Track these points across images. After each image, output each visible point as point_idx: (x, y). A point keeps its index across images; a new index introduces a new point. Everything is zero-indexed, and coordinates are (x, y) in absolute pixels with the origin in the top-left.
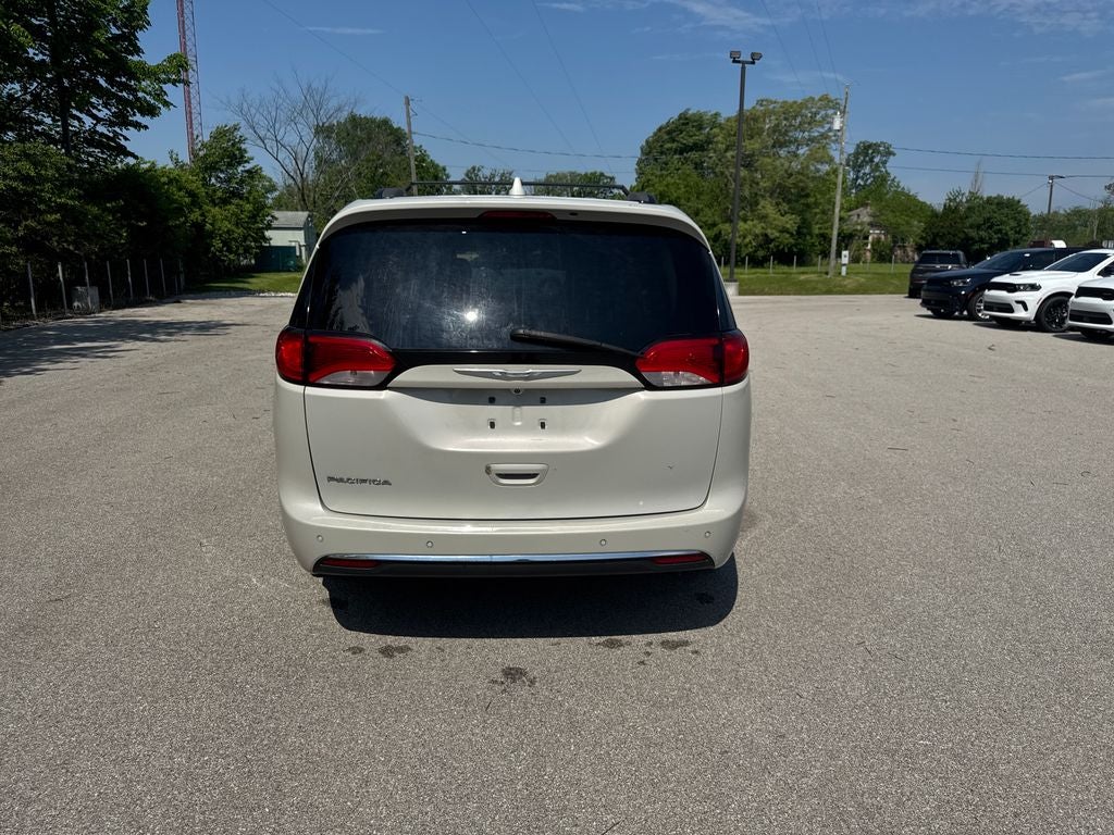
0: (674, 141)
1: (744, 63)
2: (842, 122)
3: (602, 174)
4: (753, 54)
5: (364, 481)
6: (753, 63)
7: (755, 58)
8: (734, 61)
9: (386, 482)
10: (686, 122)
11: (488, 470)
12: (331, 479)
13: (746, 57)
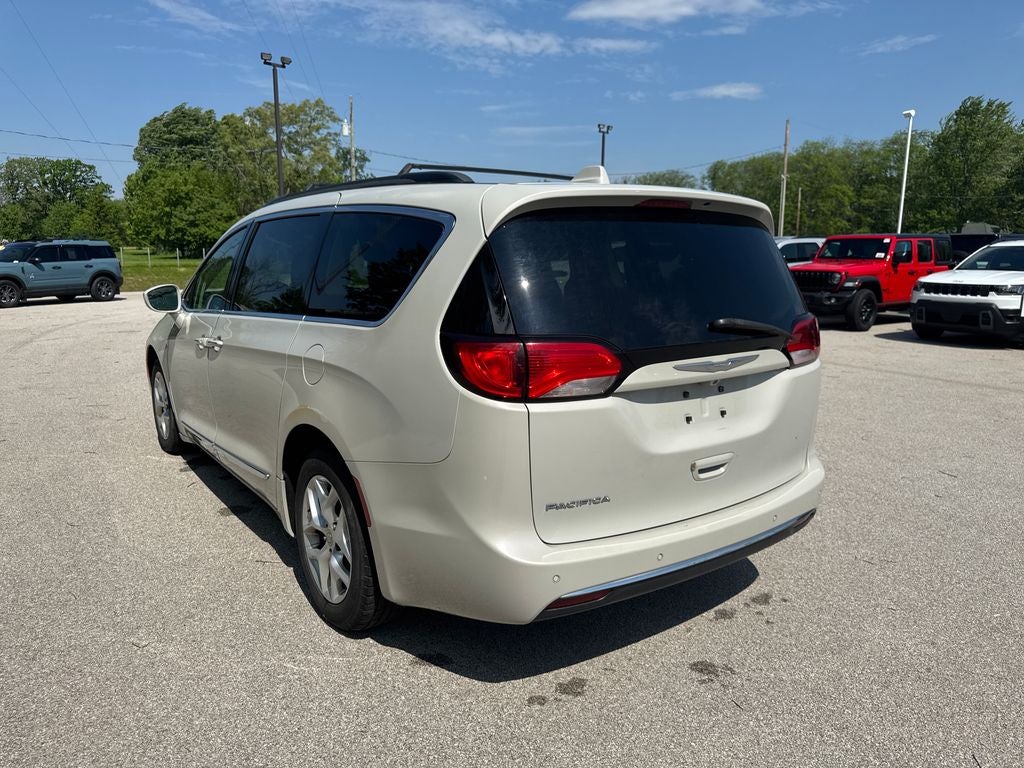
0: (170, 132)
1: (275, 66)
2: (350, 129)
3: (78, 162)
4: (283, 59)
5: (585, 502)
6: (284, 67)
7: (285, 62)
8: (265, 63)
9: (605, 500)
10: (181, 115)
11: (693, 467)
12: (549, 507)
13: (277, 60)
